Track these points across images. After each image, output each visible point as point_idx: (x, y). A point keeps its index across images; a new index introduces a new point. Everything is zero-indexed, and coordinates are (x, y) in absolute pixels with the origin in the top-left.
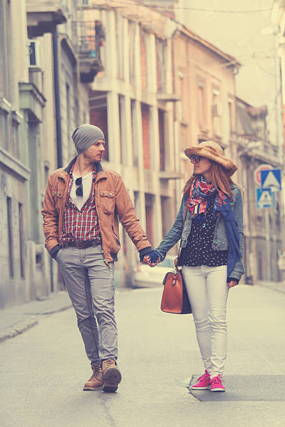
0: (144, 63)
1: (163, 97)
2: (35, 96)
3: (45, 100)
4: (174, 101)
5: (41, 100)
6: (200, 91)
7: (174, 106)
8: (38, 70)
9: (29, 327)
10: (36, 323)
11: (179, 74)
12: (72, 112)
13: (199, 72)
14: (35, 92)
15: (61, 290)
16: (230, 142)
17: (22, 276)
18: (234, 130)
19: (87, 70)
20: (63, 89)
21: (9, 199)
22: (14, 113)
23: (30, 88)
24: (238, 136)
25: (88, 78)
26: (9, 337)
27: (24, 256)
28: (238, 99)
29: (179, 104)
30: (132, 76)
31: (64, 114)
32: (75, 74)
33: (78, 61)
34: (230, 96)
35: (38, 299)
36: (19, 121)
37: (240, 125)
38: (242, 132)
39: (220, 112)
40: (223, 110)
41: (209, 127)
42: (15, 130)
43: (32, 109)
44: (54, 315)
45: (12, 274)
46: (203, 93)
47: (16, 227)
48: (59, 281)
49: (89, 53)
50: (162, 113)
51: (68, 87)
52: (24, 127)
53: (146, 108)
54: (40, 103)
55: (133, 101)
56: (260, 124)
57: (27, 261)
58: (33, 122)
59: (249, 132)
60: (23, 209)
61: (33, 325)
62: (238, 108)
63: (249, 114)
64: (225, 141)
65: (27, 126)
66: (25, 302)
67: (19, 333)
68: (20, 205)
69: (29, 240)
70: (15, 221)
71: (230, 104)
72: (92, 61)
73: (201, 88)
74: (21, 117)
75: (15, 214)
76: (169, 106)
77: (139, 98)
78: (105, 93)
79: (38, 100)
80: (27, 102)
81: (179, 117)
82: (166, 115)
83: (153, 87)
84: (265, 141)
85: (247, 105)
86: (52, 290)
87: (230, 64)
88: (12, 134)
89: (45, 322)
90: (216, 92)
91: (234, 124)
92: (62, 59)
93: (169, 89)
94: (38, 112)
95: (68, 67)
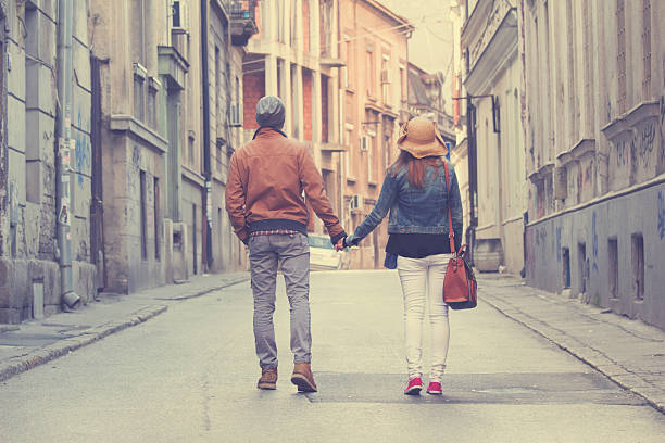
0: (307, 24)
1: (327, 61)
2: (176, 61)
3: (188, 66)
4: (339, 66)
5: (183, 64)
6: (368, 56)
7: (339, 71)
8: (183, 32)
9: (155, 314)
10: (165, 310)
11: (345, 37)
12: (222, 77)
13: (368, 35)
14: (176, 56)
15: (206, 272)
16: (401, 111)
17: (157, 257)
18: (405, 98)
19: (239, 32)
20: (211, 52)
21: (142, 173)
22: (151, 79)
23: (170, 52)
24: (410, 105)
25: (241, 40)
26: (130, 325)
27: (160, 236)
28: (410, 65)
29: (344, 69)
30: (293, 39)
31: (212, 79)
32: (226, 36)
33: (230, 22)
34: (401, 61)
35: (175, 283)
36: (157, 88)
37: (412, 94)
38: (415, 101)
39: (390, 79)
40: (394, 77)
41: (377, 95)
42: (152, 98)
43: (172, 75)
44: (188, 300)
45: (145, 255)
46: (371, 58)
47: (150, 204)
48: (203, 262)
49: (242, 13)
50: (325, 79)
51: (217, 50)
52: (162, 95)
53: (307, 73)
54: (182, 68)
55: (293, 66)
56: (435, 93)
57: (163, 241)
58: (174, 89)
59: (422, 101)
60: (159, 184)
61: (160, 312)
62: (409, 74)
63: (423, 81)
64: (395, 111)
65: (166, 93)
66: (161, 286)
67: (143, 321)
68: (156, 179)
69: (166, 217)
70: (150, 198)
71: (401, 70)
72: (244, 22)
73: (370, 53)
74: (159, 83)
75: (150, 188)
76: (334, 71)
77: (300, 63)
78: (263, 56)
79: (179, 64)
80: (167, 66)
81: (345, 84)
82: (330, 81)
83: (316, 51)
84: (440, 111)
85: (421, 72)
86: (195, 272)
87: (402, 27)
88: (148, 103)
89: (175, 309)
90: (387, 57)
91: (405, 93)
92: (211, 20)
93: (334, 54)
94: (179, 78)
95: (218, 29)
